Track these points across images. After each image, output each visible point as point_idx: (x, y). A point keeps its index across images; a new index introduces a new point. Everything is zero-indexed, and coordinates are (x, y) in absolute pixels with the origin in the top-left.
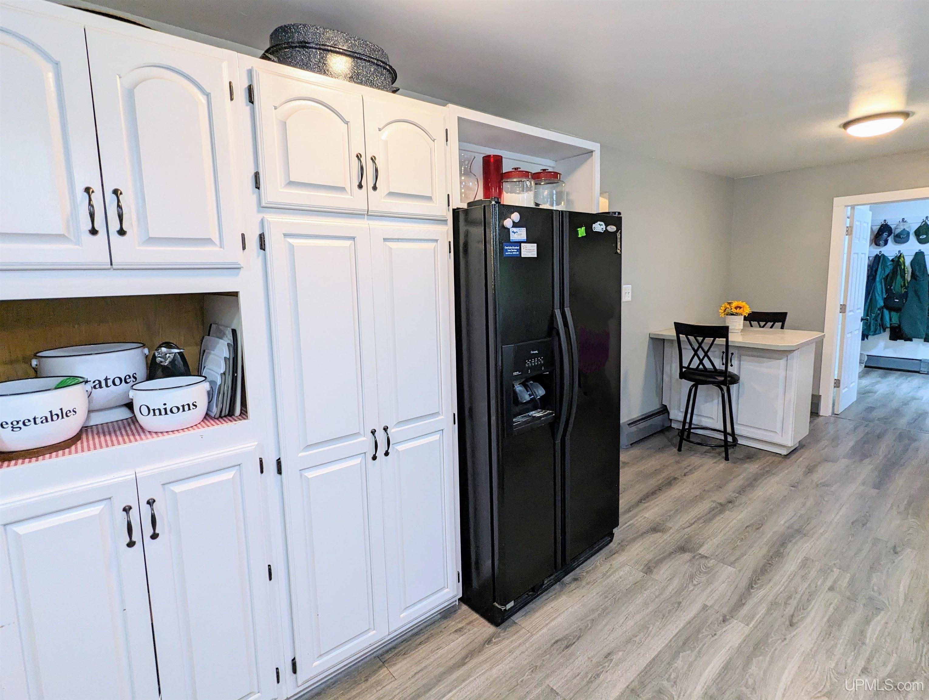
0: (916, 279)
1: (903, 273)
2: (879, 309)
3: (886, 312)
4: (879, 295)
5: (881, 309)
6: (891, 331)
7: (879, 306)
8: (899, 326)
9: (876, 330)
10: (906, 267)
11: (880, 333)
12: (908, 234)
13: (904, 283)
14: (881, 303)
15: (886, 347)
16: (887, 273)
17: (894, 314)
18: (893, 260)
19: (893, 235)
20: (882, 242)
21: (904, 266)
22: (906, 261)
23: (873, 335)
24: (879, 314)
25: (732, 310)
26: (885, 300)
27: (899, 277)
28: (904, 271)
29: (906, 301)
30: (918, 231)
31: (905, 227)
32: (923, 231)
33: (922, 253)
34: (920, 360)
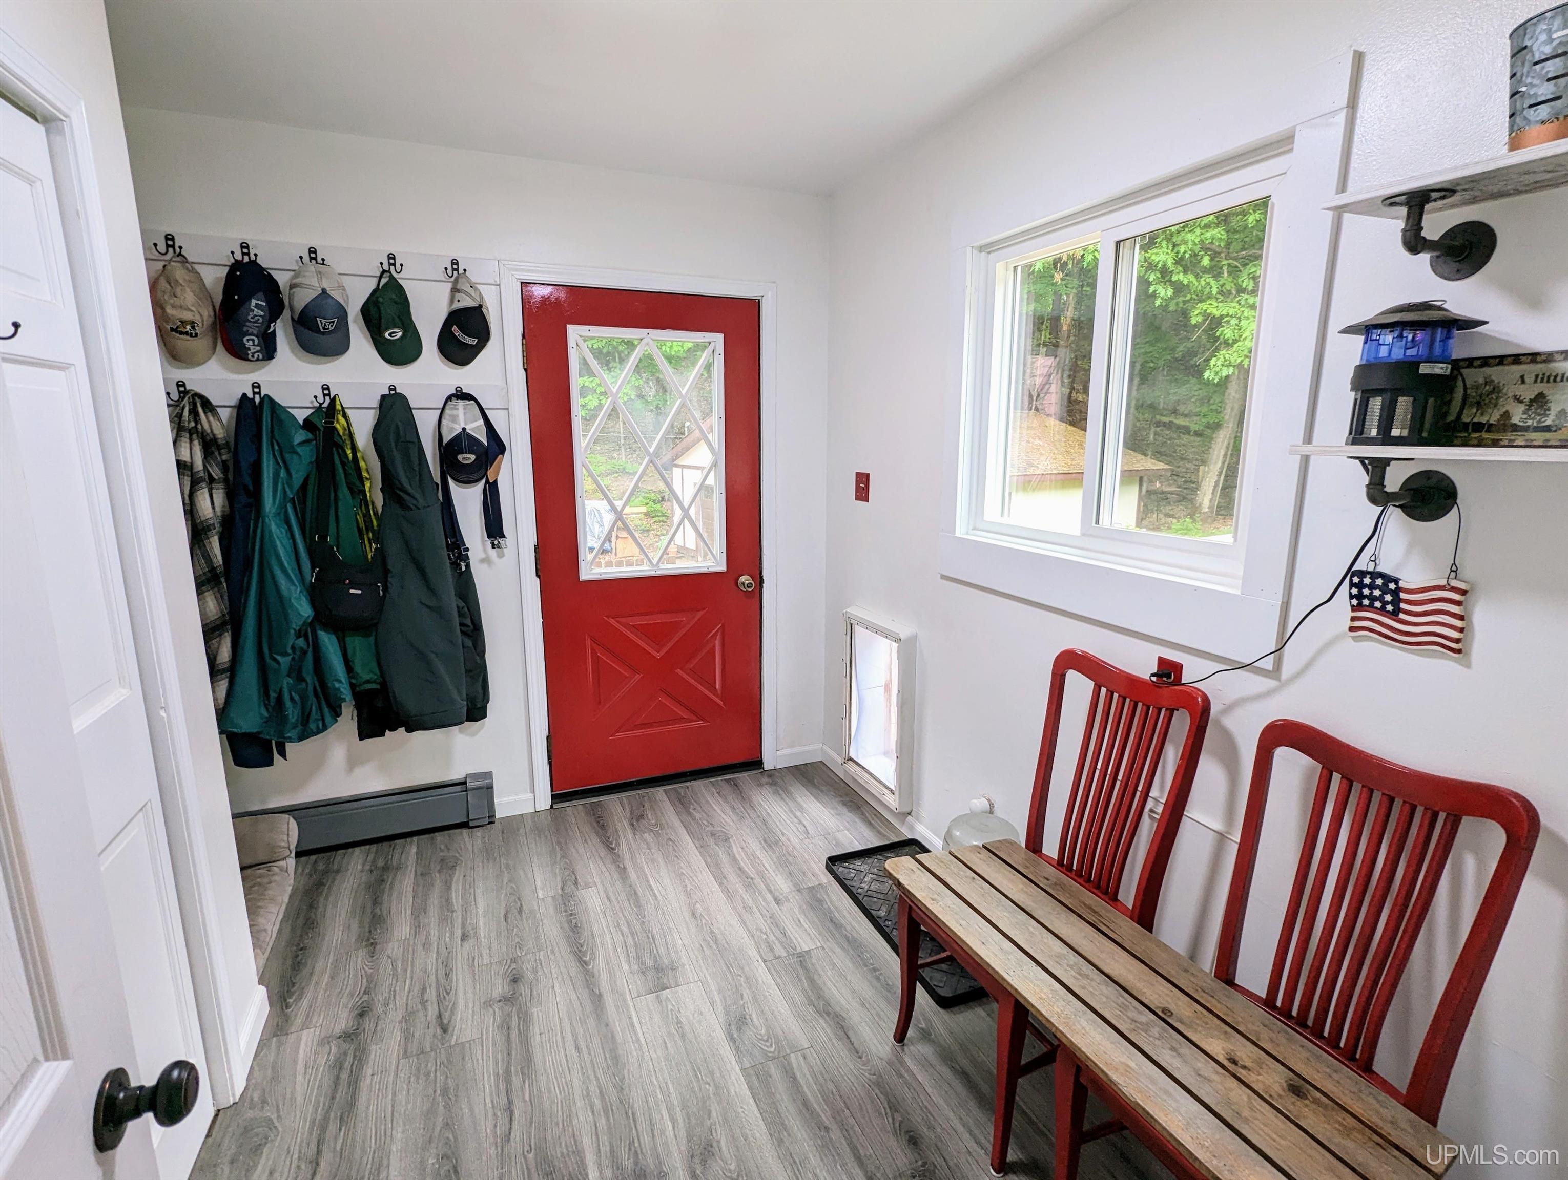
0: (401, 503)
1: (358, 483)
2: (299, 634)
3: (328, 642)
4: (284, 571)
5: (307, 631)
6: (358, 707)
7: (296, 624)
8: (384, 684)
9: (305, 719)
10: (359, 455)
11: (325, 728)
12: (342, 314)
13: (366, 516)
14: (303, 609)
15: (353, 763)
16: (298, 479)
17: (356, 643)
18: (308, 424)
19: (286, 313)
20: (252, 344)
21: (354, 448)
22: (355, 429)
23: (301, 738)
24: (304, 653)
26: (314, 593)
27: (344, 491)
28: (358, 469)
29: (386, 589)
30: (373, 311)
31: (325, 285)
32: (389, 311)
33: (403, 399)
34: (465, 783)
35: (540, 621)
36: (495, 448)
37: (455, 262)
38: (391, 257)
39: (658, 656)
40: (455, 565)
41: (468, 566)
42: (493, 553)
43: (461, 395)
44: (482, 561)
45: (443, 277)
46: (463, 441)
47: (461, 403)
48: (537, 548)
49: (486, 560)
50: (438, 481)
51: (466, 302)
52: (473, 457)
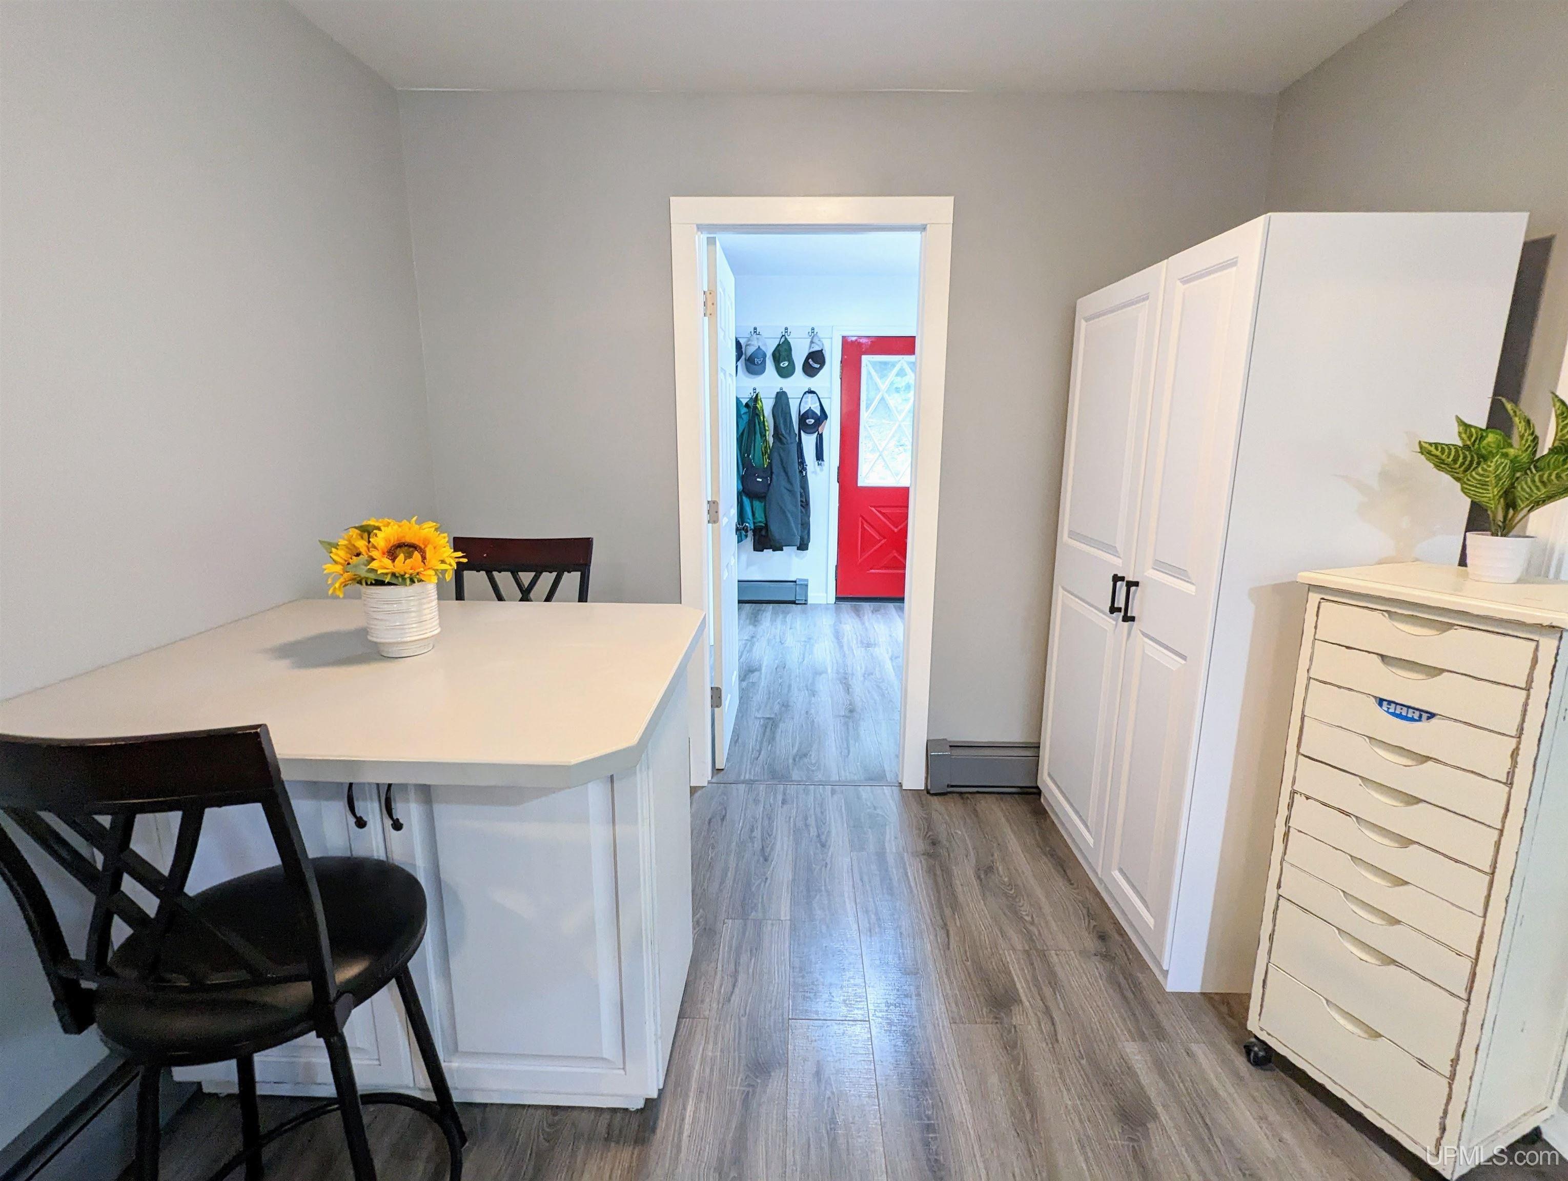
0: (780, 442)
1: (764, 432)
3: (746, 501)
5: (739, 495)
6: (754, 534)
8: (766, 524)
10: (765, 419)
12: (765, 356)
13: (766, 447)
15: (749, 564)
17: (757, 504)
18: (747, 405)
19: (743, 357)
21: (764, 416)
22: (765, 407)
25: (374, 565)
26: (744, 479)
27: (758, 436)
28: (764, 425)
29: (771, 480)
30: (777, 355)
31: (760, 344)
32: (784, 354)
33: (784, 393)
34: (795, 582)
35: (837, 505)
36: (823, 416)
37: (813, 329)
38: (786, 329)
39: (896, 530)
40: (801, 472)
41: (806, 473)
42: (818, 468)
43: (811, 392)
44: (813, 472)
45: (807, 336)
46: (809, 414)
47: (810, 395)
48: (838, 468)
49: (815, 472)
50: (797, 432)
51: (816, 348)
52: (813, 421)
